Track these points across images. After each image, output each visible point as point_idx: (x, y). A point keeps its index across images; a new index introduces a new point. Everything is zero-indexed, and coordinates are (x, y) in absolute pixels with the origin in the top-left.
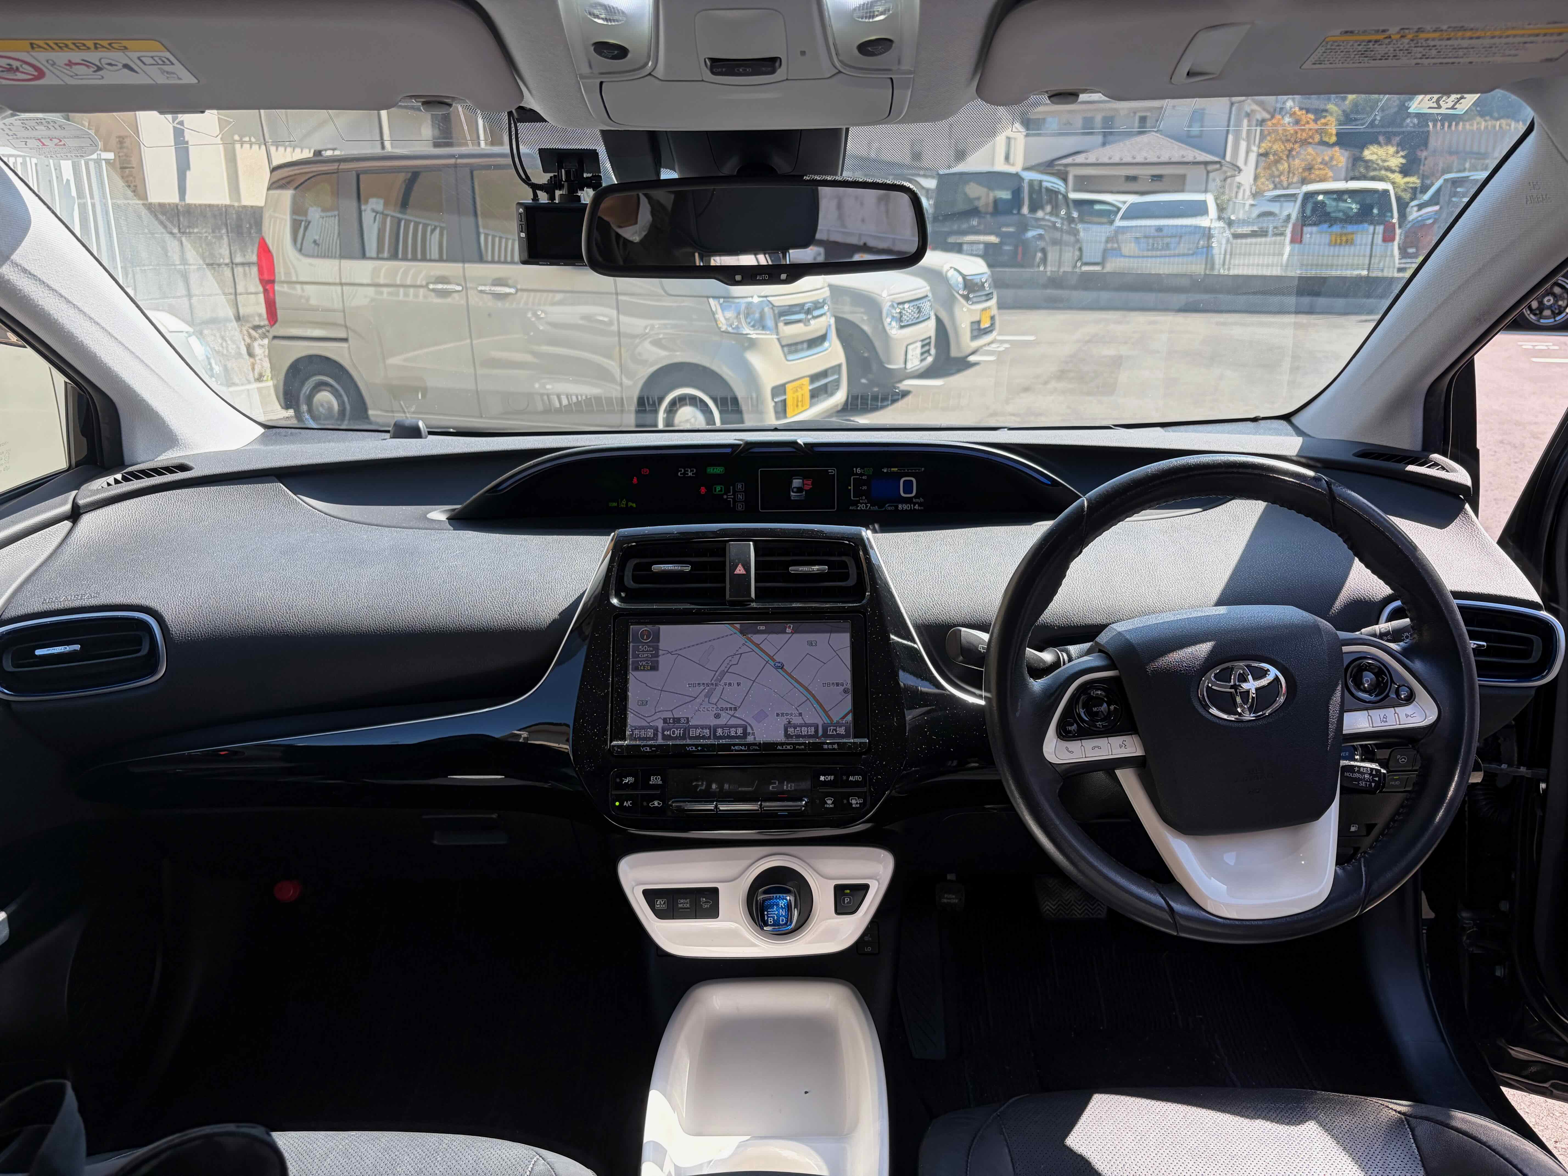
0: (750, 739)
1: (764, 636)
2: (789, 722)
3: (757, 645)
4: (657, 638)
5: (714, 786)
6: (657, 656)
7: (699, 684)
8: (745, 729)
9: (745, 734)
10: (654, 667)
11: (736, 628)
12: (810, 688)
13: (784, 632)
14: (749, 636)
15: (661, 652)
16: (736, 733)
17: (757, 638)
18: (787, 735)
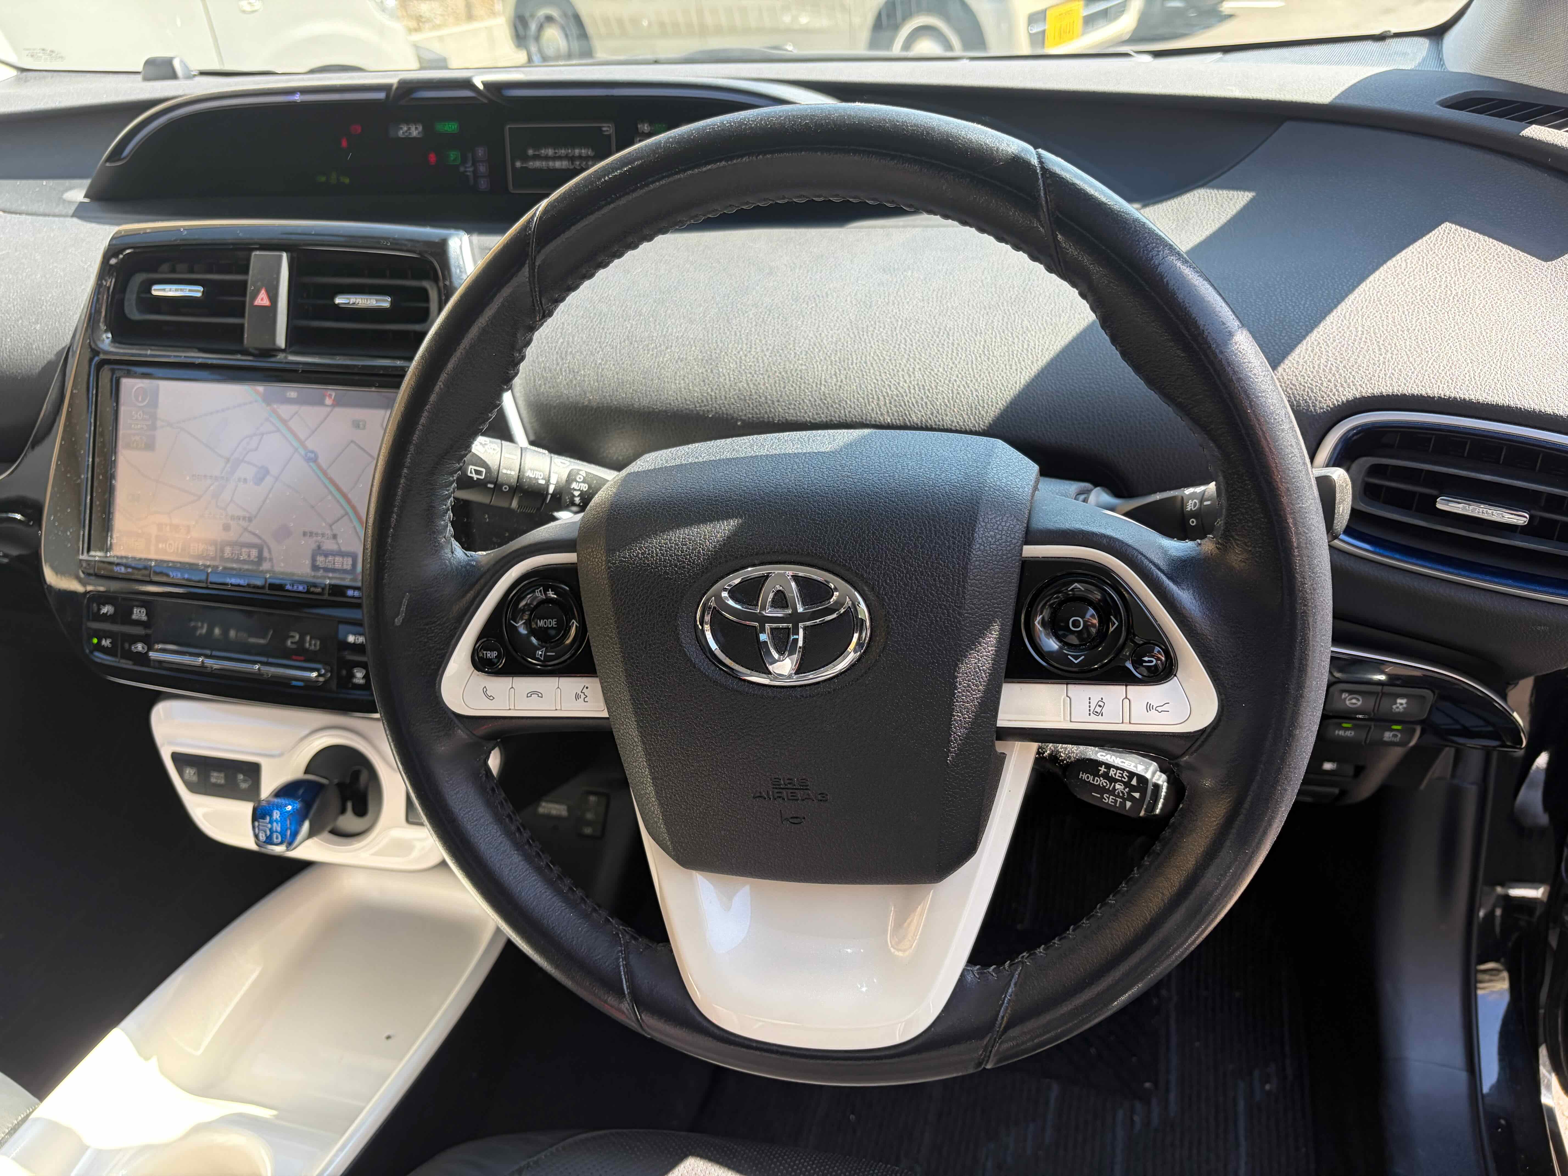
0: (266, 566)
1: (293, 408)
2: (319, 547)
3: (284, 422)
4: (154, 403)
5: (217, 631)
6: (153, 427)
7: (205, 476)
8: (260, 552)
9: (260, 559)
10: (150, 446)
11: (257, 392)
12: (350, 496)
13: (321, 403)
14: (275, 406)
15: (159, 423)
16: (249, 556)
17: (285, 410)
18: (315, 567)
